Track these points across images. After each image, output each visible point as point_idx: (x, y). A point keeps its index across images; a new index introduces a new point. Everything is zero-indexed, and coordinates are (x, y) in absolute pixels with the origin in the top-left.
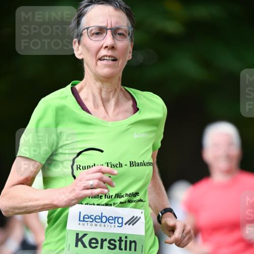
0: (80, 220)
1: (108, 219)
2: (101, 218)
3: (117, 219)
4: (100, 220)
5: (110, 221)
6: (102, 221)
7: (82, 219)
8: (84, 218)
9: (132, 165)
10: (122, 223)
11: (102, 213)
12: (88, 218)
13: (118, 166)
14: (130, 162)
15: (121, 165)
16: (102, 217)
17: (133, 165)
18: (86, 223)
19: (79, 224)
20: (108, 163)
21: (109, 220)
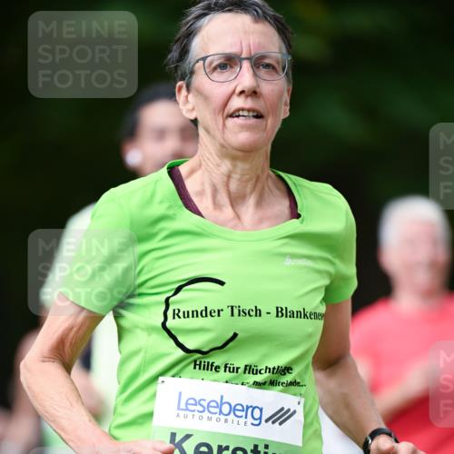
0: (179, 409)
1: (233, 409)
2: (220, 406)
3: (250, 410)
4: (217, 410)
5: (237, 413)
6: (221, 412)
7: (183, 406)
8: (187, 404)
9: (280, 314)
10: (260, 418)
11: (222, 397)
12: (196, 405)
13: (253, 313)
14: (277, 308)
15: (258, 312)
16: (222, 404)
17: (282, 315)
18: (190, 414)
19: (178, 415)
20: (232, 307)
21: (235, 410)
